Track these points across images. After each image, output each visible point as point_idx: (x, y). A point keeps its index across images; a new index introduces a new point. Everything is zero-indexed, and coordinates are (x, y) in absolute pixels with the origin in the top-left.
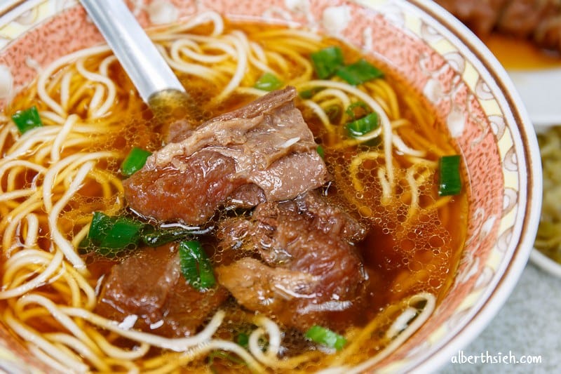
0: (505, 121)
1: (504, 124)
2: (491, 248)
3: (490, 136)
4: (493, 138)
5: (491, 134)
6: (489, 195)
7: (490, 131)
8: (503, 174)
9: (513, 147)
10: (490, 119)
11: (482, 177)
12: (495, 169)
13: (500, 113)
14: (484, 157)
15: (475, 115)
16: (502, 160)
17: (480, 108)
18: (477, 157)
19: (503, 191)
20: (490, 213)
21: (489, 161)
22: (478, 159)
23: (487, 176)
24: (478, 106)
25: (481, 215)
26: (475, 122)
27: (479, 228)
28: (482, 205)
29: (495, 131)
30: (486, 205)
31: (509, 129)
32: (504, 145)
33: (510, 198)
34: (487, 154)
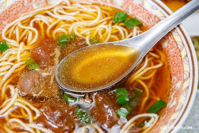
0: (183, 44)
1: (183, 45)
2: (180, 95)
3: (178, 50)
4: (179, 51)
5: (178, 49)
6: (178, 73)
7: (178, 48)
8: (183, 65)
9: (187, 55)
10: (178, 43)
11: (175, 65)
12: (180, 63)
13: (181, 41)
14: (175, 58)
15: (171, 41)
16: (183, 60)
17: (173, 38)
18: (173, 57)
19: (184, 72)
20: (179, 80)
21: (178, 59)
22: (173, 58)
23: (177, 65)
24: (173, 37)
25: (175, 80)
26: (172, 44)
27: (175, 85)
28: (175, 76)
29: (180, 48)
30: (177, 76)
31: (185, 47)
32: (183, 53)
33: (186, 75)
34: (177, 57)
